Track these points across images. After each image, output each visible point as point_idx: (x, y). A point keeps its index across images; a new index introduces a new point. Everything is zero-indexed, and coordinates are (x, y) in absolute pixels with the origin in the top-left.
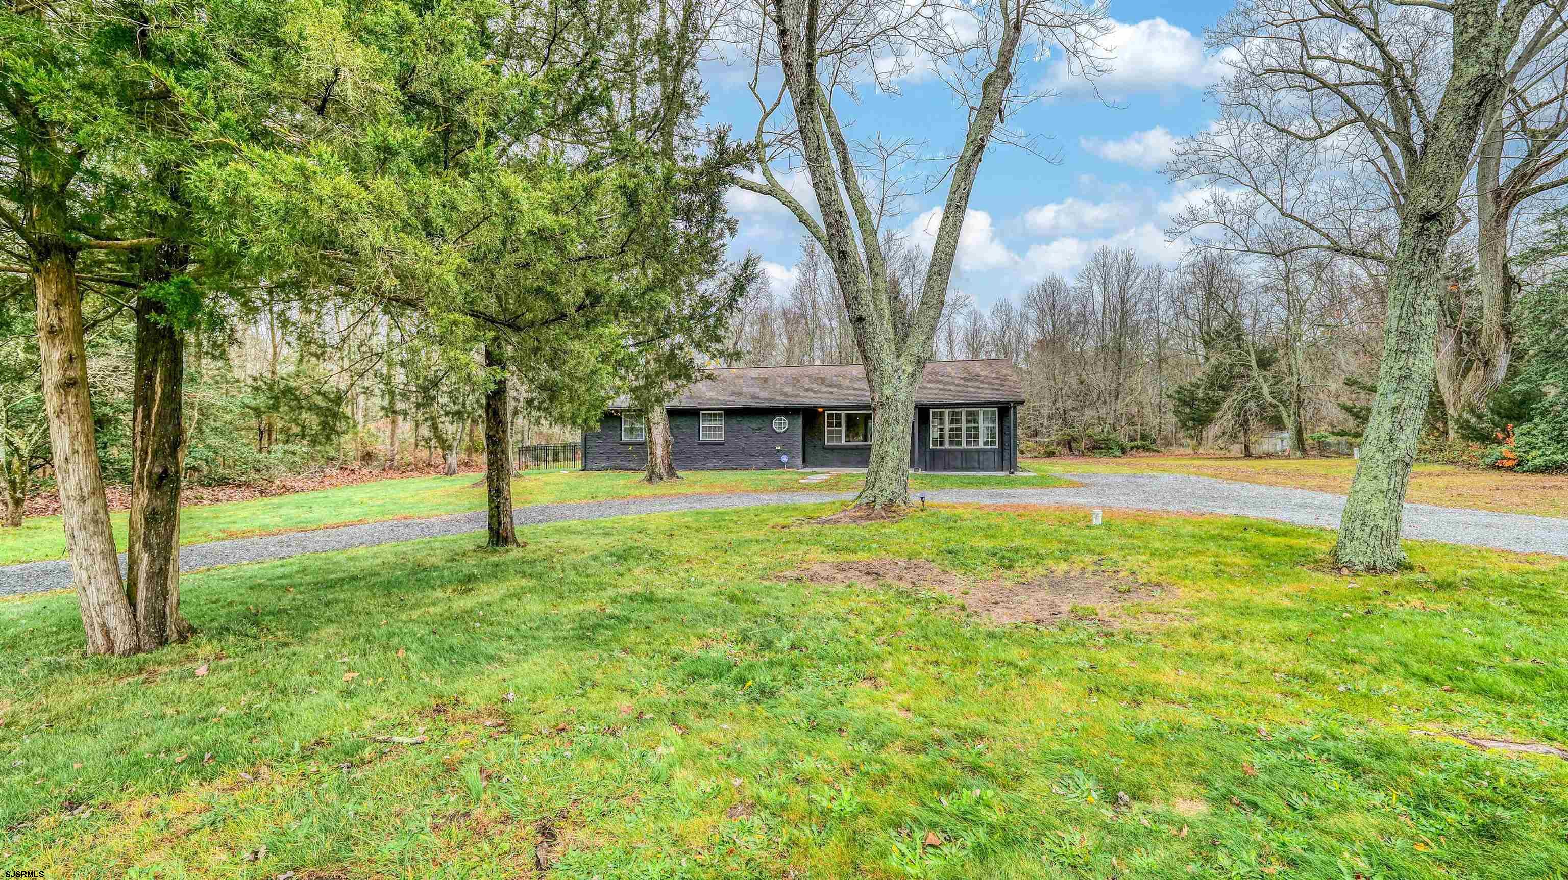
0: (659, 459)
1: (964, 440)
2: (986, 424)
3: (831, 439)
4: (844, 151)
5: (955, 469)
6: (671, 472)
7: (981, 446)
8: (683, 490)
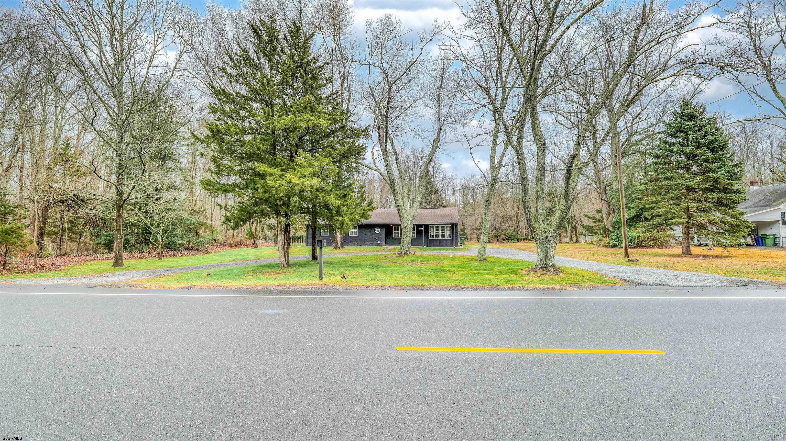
0: (339, 242)
1: (440, 236)
2: (447, 232)
3: (395, 235)
4: (396, 155)
5: (437, 246)
6: (342, 247)
7: (446, 238)
8: (346, 251)
